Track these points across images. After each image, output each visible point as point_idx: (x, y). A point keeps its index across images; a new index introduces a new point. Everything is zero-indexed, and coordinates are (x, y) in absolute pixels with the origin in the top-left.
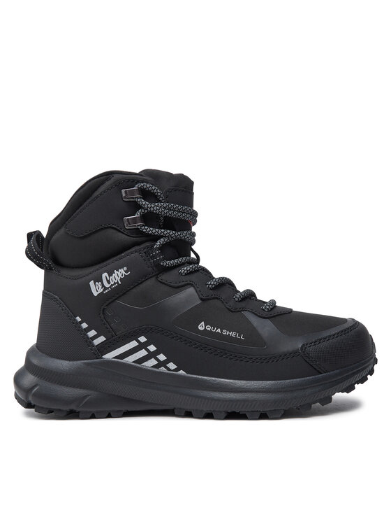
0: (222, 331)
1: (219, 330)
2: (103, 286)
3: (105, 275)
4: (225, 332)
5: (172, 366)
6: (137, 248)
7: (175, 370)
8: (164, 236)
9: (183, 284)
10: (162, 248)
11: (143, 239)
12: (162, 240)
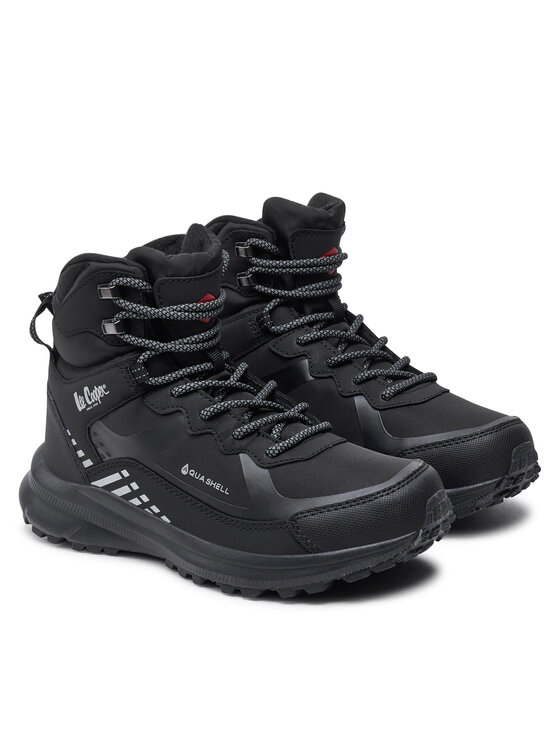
0: (205, 480)
1: (202, 478)
2: (86, 402)
3: (86, 389)
4: (209, 482)
5: (156, 509)
6: (118, 360)
7: (159, 515)
8: (151, 349)
9: (171, 410)
10: (146, 363)
11: (124, 349)
12: (148, 353)
